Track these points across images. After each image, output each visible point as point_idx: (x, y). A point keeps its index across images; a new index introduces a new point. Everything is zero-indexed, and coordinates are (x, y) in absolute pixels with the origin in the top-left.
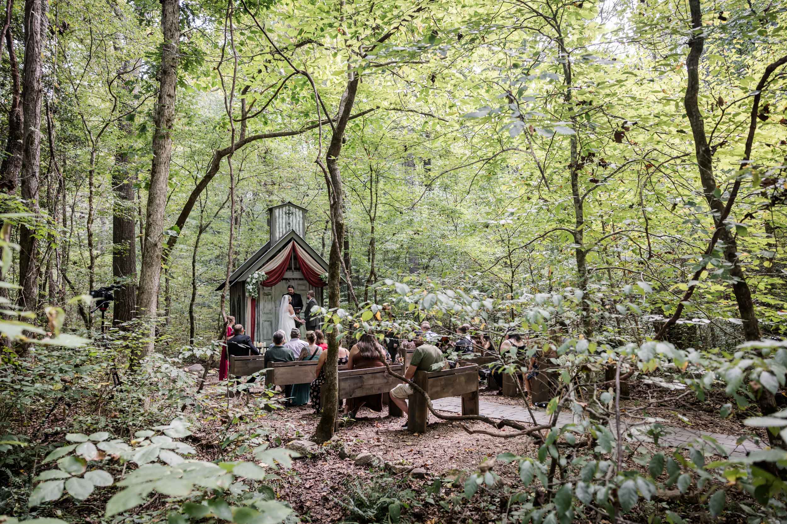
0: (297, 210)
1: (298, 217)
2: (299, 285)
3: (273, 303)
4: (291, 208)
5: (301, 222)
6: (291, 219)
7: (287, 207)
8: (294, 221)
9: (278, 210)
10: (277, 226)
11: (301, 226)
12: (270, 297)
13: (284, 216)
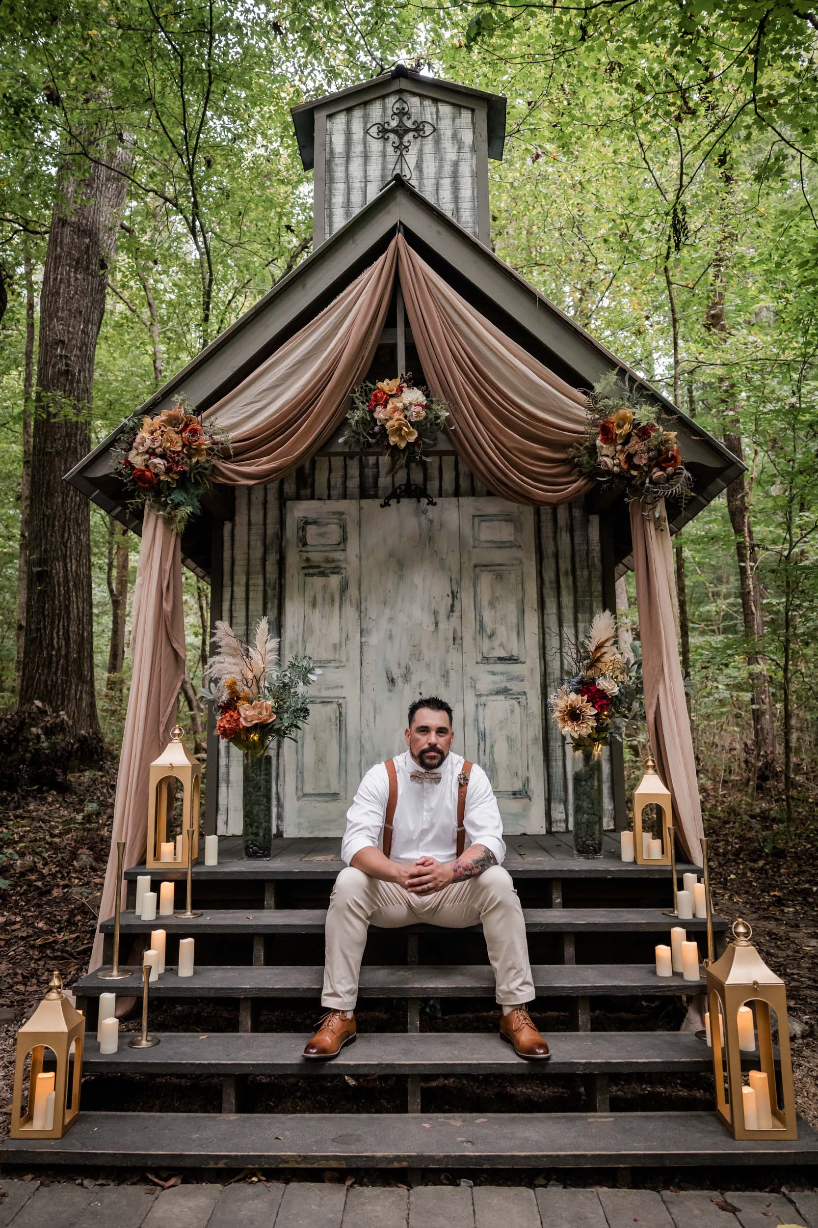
0: (445, 110)
1: (448, 145)
2: (482, 517)
3: (350, 612)
4: (415, 101)
5: (466, 169)
6: (411, 158)
7: (391, 101)
8: (430, 168)
9: (341, 119)
10: (338, 199)
11: (466, 191)
12: (334, 580)
13: (376, 146)
